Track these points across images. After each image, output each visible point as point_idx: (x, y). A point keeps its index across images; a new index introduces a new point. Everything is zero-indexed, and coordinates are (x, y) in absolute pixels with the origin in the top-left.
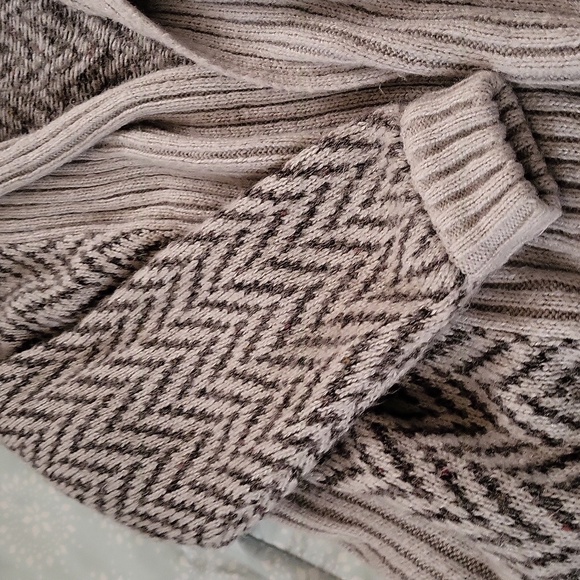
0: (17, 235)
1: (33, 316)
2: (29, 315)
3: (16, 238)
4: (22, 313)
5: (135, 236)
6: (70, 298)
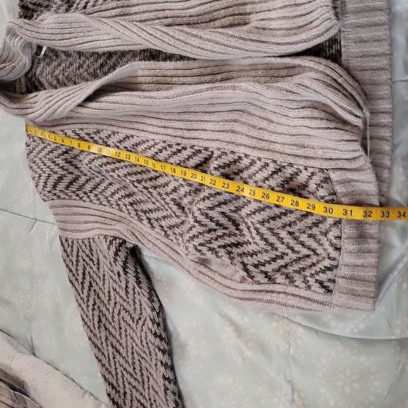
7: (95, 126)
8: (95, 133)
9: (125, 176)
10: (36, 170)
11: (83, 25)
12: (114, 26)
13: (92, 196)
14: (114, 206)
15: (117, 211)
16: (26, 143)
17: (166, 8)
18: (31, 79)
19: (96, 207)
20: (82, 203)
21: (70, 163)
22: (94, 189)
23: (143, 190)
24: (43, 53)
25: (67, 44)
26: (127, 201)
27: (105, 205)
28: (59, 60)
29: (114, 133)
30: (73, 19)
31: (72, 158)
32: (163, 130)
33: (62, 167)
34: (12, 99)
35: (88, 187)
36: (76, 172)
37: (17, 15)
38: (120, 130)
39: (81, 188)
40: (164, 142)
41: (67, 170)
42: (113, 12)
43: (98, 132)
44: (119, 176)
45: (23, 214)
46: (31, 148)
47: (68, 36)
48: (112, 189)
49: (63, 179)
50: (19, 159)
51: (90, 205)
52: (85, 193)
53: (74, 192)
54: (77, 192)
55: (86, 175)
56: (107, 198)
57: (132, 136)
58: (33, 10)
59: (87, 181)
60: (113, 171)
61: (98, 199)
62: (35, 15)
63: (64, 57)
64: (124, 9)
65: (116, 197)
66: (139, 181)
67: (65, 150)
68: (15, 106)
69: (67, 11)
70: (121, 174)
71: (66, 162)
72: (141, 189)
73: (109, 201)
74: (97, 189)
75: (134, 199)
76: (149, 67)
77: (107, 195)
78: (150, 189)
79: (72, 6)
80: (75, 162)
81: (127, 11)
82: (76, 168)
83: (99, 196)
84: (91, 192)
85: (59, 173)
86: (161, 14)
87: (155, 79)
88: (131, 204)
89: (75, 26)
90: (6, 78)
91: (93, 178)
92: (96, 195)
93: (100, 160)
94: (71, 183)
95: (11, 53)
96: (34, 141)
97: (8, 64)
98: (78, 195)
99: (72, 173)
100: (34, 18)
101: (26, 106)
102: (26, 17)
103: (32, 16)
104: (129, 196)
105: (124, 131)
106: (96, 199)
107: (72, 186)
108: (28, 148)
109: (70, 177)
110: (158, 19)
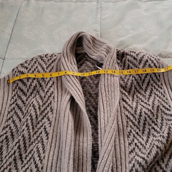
0: (57, 100)
1: (32, 106)
2: (32, 105)
3: (56, 100)
4: (32, 103)
5: (46, 138)
6: (36, 118)
7: (55, 108)
8: (51, 108)
9: (23, 136)
10: (31, 64)
11: (113, 100)
12: (112, 129)
13: (14, 105)
14: (6, 123)
15: (3, 126)
16: (47, 54)
17: (123, 166)
18: (85, 57)
19: (7, 109)
20: (10, 98)
21: (34, 89)
22: (18, 107)
23: (14, 150)
24: (98, 67)
25: (102, 90)
26: (9, 134)
27: (7, 115)
28: (94, 79)
29: (50, 123)
30: (116, 93)
31: (37, 90)
32: (50, 165)
33: (31, 85)
34: (72, 48)
35: (19, 102)
36: (28, 94)
37: (119, 49)
38: (52, 128)
39: (20, 97)
40: (42, 168)
41: (30, 88)
42: (120, 123)
43: (52, 110)
44: (23, 130)
45: (8, 50)
46: (45, 58)
47: (107, 90)
48: (17, 121)
49: (24, 86)
50: (39, 48)
51: (8, 105)
52: (16, 101)
53: (17, 93)
54: (16, 95)
55: (27, 100)
56: (12, 117)
57: (48, 139)
58: (122, 60)
59: (23, 101)
60: (27, 126)
61: (11, 111)
62: (119, 61)
63: (96, 82)
64: (122, 131)
65: (12, 125)
66: (19, 148)
67: (42, 85)
68: (68, 50)
69: (121, 86)
70: (24, 132)
71: (34, 87)
72: (14, 149)
73: (10, 119)
74: (18, 108)
75: (10, 139)
76: (88, 153)
77: (14, 117)
78: (13, 156)
79: (124, 90)
80: (35, 92)
81: (121, 134)
82: (31, 93)
83: (13, 111)
84: (16, 104)
85: (28, 83)
86: (119, 163)
87: (81, 157)
88: (6, 138)
89: (112, 94)
90: (84, 44)
91: (25, 106)
92: (14, 109)
93: (34, 114)
94: (22, 91)
95: (98, 46)
96: (48, 60)
97: (92, 44)
98: (15, 95)
99: (28, 91)
100: (117, 60)
101: (69, 57)
102: (118, 55)
103: (119, 59)
104: (12, 135)
105: (51, 131)
106: (12, 108)
107: (20, 91)
108: (44, 56)
109: (25, 90)
110: (116, 160)
